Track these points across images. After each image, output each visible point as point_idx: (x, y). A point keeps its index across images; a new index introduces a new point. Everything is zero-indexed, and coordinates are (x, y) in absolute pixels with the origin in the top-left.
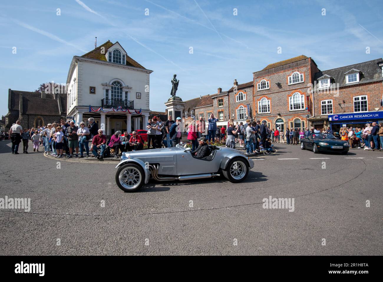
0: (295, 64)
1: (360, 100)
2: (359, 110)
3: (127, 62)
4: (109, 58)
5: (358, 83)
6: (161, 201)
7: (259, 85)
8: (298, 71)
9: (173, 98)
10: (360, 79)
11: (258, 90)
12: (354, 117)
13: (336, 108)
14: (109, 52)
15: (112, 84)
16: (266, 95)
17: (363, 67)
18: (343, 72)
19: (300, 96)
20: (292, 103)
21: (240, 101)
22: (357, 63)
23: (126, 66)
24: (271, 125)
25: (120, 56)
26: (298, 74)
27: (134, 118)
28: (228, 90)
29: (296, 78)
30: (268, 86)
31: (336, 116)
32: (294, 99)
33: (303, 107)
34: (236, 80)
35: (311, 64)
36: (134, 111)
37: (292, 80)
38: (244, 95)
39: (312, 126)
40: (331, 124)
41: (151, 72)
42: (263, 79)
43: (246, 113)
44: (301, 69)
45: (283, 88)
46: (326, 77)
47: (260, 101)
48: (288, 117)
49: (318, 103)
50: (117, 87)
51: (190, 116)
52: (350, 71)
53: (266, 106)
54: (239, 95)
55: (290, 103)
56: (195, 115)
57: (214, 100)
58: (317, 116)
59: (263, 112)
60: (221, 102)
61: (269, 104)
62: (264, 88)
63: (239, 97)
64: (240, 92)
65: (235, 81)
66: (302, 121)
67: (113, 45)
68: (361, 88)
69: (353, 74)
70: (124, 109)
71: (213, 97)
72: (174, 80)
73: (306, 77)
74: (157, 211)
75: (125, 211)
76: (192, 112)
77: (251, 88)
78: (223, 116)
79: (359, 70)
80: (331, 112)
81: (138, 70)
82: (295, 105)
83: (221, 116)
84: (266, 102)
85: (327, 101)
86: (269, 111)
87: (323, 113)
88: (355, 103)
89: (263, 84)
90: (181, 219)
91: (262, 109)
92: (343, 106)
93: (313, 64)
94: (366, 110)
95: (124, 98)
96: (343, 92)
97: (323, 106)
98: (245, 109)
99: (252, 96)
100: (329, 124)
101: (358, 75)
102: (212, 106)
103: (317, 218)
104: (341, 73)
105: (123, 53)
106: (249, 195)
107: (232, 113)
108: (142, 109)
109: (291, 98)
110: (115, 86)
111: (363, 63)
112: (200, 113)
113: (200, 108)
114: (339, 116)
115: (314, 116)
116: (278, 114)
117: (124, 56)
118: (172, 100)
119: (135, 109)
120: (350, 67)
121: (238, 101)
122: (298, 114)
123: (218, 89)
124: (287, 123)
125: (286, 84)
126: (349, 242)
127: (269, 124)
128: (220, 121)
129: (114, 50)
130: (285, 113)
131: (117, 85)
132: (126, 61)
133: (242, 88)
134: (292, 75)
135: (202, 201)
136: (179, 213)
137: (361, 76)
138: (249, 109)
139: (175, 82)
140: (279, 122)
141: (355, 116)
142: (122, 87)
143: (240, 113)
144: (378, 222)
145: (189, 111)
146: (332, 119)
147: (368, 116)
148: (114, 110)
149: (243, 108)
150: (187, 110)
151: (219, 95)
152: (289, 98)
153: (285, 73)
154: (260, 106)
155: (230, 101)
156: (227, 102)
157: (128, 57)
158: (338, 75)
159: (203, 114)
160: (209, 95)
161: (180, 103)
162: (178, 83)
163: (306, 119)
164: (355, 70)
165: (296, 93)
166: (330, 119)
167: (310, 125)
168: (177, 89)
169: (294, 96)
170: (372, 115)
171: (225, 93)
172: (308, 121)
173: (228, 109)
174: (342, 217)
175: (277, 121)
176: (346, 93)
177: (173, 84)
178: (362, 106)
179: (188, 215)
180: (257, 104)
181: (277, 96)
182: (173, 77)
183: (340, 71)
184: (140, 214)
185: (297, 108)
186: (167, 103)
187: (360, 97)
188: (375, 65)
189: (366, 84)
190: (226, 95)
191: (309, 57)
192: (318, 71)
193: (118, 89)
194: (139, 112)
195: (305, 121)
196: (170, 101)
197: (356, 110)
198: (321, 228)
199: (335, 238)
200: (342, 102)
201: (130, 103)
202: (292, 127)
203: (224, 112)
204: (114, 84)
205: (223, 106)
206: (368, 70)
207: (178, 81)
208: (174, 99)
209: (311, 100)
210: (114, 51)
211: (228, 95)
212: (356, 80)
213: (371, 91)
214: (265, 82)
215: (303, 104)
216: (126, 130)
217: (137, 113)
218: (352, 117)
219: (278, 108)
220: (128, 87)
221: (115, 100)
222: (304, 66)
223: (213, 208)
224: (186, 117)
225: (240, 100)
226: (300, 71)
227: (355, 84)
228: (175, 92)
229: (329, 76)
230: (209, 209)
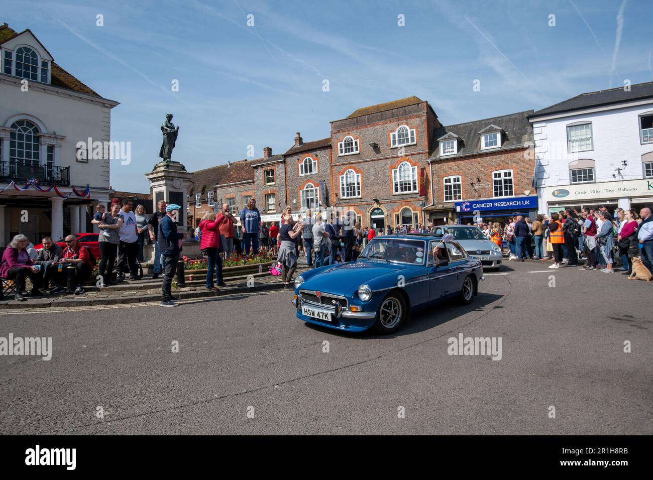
0: (401, 111)
1: (503, 178)
2: (501, 194)
3: (53, 77)
4: (3, 66)
5: (499, 149)
6: (129, 391)
7: (341, 147)
8: (407, 124)
9: (165, 163)
10: (502, 143)
11: (339, 155)
12: (493, 205)
13: (466, 191)
14: (6, 52)
15: (13, 126)
16: (354, 165)
17: (506, 123)
18: (476, 129)
19: (411, 168)
20: (398, 180)
21: (306, 174)
22: (499, 116)
23: (51, 88)
24: (363, 221)
25: (35, 62)
26: (407, 130)
27: (71, 206)
28: (284, 153)
29: (403, 136)
30: (357, 149)
31: (466, 204)
32: (400, 173)
33: (415, 188)
34: (299, 133)
35: (427, 113)
36: (70, 190)
37: (397, 139)
38: (315, 163)
39: (430, 220)
40: (459, 218)
41: (113, 104)
42: (349, 134)
43: (318, 197)
44: (411, 121)
45: (382, 152)
46: (450, 138)
47: (343, 174)
48: (392, 205)
49: (439, 181)
50: (25, 134)
51: (207, 202)
52: (487, 128)
53: (354, 184)
54: (306, 162)
55: (394, 181)
56: (216, 201)
57: (256, 170)
58: (438, 204)
59: (348, 195)
60: (270, 175)
61: (360, 181)
62: (349, 152)
63: (306, 166)
64: (307, 158)
65: (297, 136)
66: (415, 212)
67: (16, 35)
68: (503, 157)
69: (492, 134)
70: (44, 185)
71: (255, 166)
72: (168, 127)
73: (420, 135)
74: (117, 414)
75: (36, 425)
76: (211, 194)
77: (328, 151)
78: (274, 202)
79: (500, 127)
80: (460, 198)
81: (81, 98)
82: (401, 185)
83: (270, 203)
84: (353, 177)
85: (452, 178)
86: (359, 194)
87: (447, 199)
88: (496, 182)
89: (349, 144)
90: (175, 424)
91: (348, 190)
92: (477, 186)
93: (431, 114)
94: (511, 194)
95: (43, 160)
96: (477, 164)
97: (446, 187)
98: (316, 190)
99: (328, 166)
100: (457, 218)
101: (499, 136)
102: (253, 182)
103: (433, 386)
104: (473, 131)
105: (41, 57)
106: (319, 356)
107: (293, 197)
108: (90, 186)
109: (396, 171)
110: (19, 130)
111: (506, 116)
112: (228, 196)
113: (227, 186)
114: (472, 203)
115: (432, 204)
116: (374, 200)
117: (45, 64)
118: (162, 169)
119: (73, 186)
120: (486, 122)
121: (304, 174)
122: (407, 200)
123: (265, 149)
124: (389, 215)
125: (387, 145)
126: (484, 422)
127: (359, 217)
128: (269, 212)
129: (19, 47)
130: (385, 198)
131: (25, 130)
132: (52, 75)
133: (310, 149)
134: (397, 131)
135: (223, 378)
136: (171, 410)
137: (504, 138)
138: (323, 189)
139: (168, 129)
140: (376, 214)
141: (496, 204)
142: (40, 134)
143: (307, 197)
144: (527, 381)
145: (203, 192)
146: (461, 209)
147: (515, 203)
148: (16, 186)
149: (312, 189)
150: (200, 189)
151: (267, 161)
152: (393, 170)
153: (386, 125)
154: (343, 185)
155: (288, 173)
156: (283, 175)
157: (54, 66)
158: (469, 134)
159: (233, 198)
160: (246, 160)
161: (180, 175)
162: (177, 132)
163: (420, 209)
164: (495, 127)
165: (404, 162)
166: (458, 209)
167: (426, 220)
168: (174, 146)
169: (401, 167)
170: (520, 203)
171: (277, 157)
172: (423, 212)
173: (284, 190)
174: (473, 379)
175: (372, 213)
176: (482, 164)
177: (164, 134)
178: (506, 188)
179: (191, 413)
180: (337, 180)
181: (372, 167)
182: (165, 120)
183: (472, 128)
184: (74, 426)
185: (406, 190)
186: (152, 174)
187: (502, 172)
188: (524, 121)
189: (511, 151)
190: (281, 162)
191: (424, 101)
192: (439, 126)
193: (29, 138)
194: (85, 193)
195: (418, 212)
196: (158, 169)
197: (496, 194)
198: (439, 403)
199: (461, 417)
200: (475, 181)
201: (61, 171)
202: (398, 223)
203: (278, 194)
204: (17, 128)
205: (274, 183)
206: (513, 128)
207: (176, 128)
208: (167, 166)
209: (427, 176)
210: (20, 51)
211: (284, 162)
212: (496, 144)
213: (518, 163)
214: (351, 140)
215: (415, 183)
216: (48, 234)
217: (78, 195)
218: (491, 205)
219: (374, 189)
220: (55, 136)
221: (20, 163)
222: (416, 116)
223: (245, 391)
224: (197, 204)
225: (306, 172)
226: (411, 124)
227: (494, 150)
228: (170, 152)
229: (456, 136)
230: (238, 395)
